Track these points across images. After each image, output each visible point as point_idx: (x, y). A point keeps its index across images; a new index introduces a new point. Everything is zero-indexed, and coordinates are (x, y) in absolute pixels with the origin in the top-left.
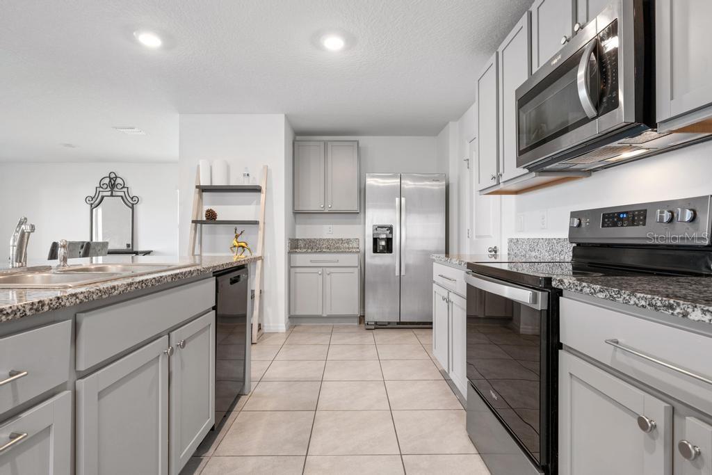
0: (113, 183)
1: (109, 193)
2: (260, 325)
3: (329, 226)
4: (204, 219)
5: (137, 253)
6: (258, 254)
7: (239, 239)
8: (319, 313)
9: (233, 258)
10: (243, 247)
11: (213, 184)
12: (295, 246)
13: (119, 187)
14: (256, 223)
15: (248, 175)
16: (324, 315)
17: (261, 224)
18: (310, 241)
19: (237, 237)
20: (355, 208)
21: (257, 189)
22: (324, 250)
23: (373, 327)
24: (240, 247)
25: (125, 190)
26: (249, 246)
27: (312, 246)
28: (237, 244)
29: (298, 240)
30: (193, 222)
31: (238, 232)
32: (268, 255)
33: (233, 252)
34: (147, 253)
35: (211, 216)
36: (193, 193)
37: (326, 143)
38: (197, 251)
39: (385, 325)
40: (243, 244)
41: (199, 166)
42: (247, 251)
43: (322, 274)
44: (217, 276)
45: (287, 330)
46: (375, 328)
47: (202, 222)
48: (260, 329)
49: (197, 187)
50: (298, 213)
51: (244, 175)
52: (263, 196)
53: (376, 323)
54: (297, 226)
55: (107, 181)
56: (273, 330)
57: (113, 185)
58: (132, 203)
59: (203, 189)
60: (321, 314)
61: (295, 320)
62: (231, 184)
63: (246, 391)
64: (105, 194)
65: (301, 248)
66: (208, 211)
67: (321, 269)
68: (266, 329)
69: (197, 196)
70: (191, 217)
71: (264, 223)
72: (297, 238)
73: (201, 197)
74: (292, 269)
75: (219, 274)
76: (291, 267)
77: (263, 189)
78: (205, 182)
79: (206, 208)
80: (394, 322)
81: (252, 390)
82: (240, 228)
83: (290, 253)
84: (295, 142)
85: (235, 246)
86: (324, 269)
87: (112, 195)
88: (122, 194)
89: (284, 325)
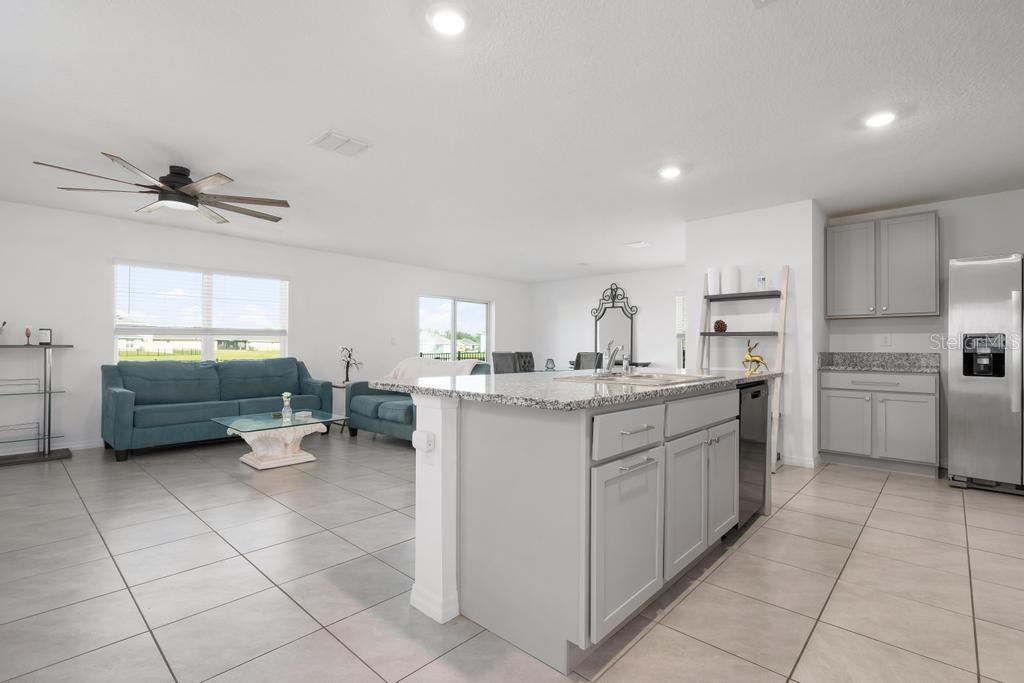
0: (614, 295)
1: (611, 305)
2: (779, 454)
3: (883, 335)
4: (713, 330)
5: (636, 365)
6: (776, 370)
7: (753, 353)
8: (867, 452)
9: (748, 373)
10: (758, 362)
11: (723, 293)
12: (827, 361)
13: (620, 297)
14: (775, 334)
15: (764, 279)
16: (874, 457)
17: (781, 337)
18: (853, 356)
19: (750, 350)
20: (932, 308)
21: (776, 295)
22: (875, 369)
23: (965, 485)
24: (754, 361)
25: (625, 300)
26: (765, 361)
27: (856, 362)
28: (750, 358)
29: (833, 354)
30: (702, 334)
31: (752, 345)
32: (789, 371)
33: (746, 367)
34: (646, 365)
35: (721, 327)
36: (701, 303)
37: (877, 224)
38: (705, 366)
39: (991, 486)
40: (757, 359)
41: (707, 275)
42: (762, 367)
43: (871, 399)
44: (740, 389)
45: (816, 467)
46: (968, 488)
47: (710, 334)
48: (779, 459)
49: (705, 297)
50: (832, 319)
51: (759, 280)
52: (782, 302)
53: (970, 480)
54: (832, 337)
55: (609, 293)
56: (795, 462)
57: (614, 297)
58: (631, 313)
59: (711, 299)
60: (869, 454)
61: (828, 457)
62: (743, 292)
63: (766, 512)
64: (607, 305)
65: (837, 365)
66: (716, 323)
67: (869, 394)
68: (786, 461)
69: (705, 307)
70: (698, 330)
71: (784, 334)
72: (831, 351)
73: (709, 307)
74: (823, 392)
75: (743, 386)
76: (821, 389)
77: (784, 294)
78: (713, 292)
79: (714, 319)
80: (1011, 485)
81: (773, 513)
82: (754, 341)
83: (819, 370)
84: (829, 229)
85: (748, 361)
86: (874, 394)
87: (613, 307)
88: (622, 305)
89: (812, 459)
